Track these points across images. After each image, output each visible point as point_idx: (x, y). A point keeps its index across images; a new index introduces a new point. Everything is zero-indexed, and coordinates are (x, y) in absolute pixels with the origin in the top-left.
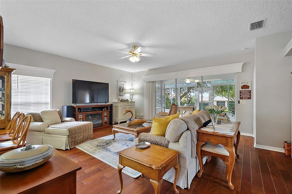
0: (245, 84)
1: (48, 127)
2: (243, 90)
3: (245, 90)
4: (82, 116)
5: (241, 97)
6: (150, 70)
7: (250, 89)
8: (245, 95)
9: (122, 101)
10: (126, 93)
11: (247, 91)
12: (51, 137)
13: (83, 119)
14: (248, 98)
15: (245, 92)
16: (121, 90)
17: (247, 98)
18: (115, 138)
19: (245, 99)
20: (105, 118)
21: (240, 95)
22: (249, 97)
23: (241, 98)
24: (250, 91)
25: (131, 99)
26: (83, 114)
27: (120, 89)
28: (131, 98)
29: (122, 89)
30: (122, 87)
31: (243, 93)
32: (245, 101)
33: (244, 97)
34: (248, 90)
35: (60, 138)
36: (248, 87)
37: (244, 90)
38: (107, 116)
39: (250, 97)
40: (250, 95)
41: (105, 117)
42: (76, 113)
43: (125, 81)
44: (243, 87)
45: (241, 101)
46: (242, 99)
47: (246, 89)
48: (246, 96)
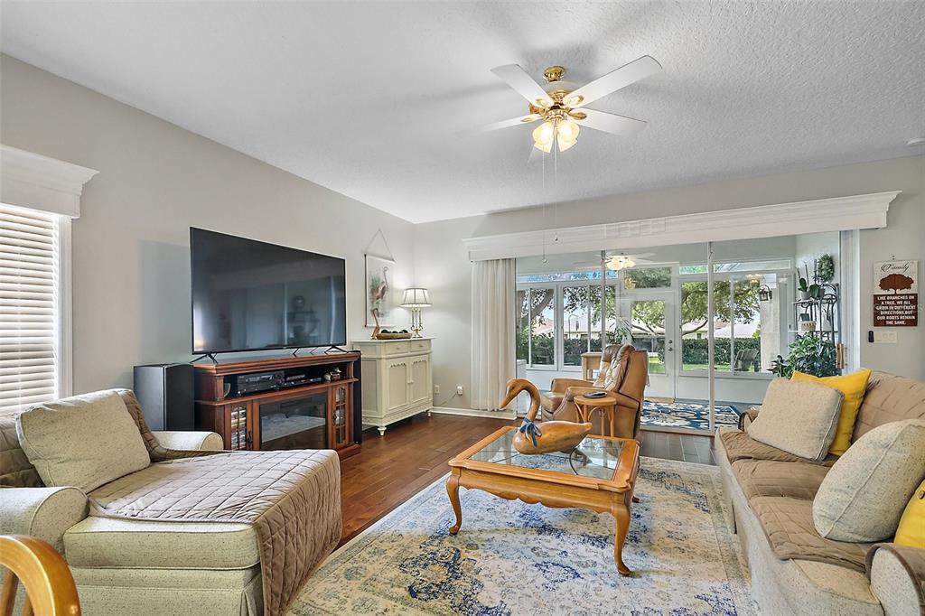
0: (897, 272)
1: (87, 514)
2: (886, 292)
3: (896, 295)
4: (245, 415)
5: (879, 318)
6: (496, 214)
7: (914, 289)
8: (898, 313)
9: (385, 336)
10: (393, 306)
11: (903, 298)
12: (118, 589)
13: (249, 429)
14: (906, 320)
15: (895, 301)
16: (378, 291)
17: (903, 322)
18: (459, 523)
19: (894, 325)
20: (338, 412)
21: (877, 313)
22: (910, 317)
23: (877, 323)
24: (916, 295)
25: (417, 330)
26: (249, 407)
27: (374, 290)
28: (417, 326)
29: (380, 289)
30: (382, 279)
31: (888, 303)
32: (895, 332)
33: (893, 318)
34: (908, 295)
35: (191, 591)
36: (907, 282)
37: (892, 291)
38: (347, 403)
39: (916, 318)
40: (915, 314)
41: (338, 408)
42: (214, 400)
43: (389, 256)
44: (887, 283)
45: (879, 333)
46: (886, 325)
47: (898, 292)
48: (900, 315)
